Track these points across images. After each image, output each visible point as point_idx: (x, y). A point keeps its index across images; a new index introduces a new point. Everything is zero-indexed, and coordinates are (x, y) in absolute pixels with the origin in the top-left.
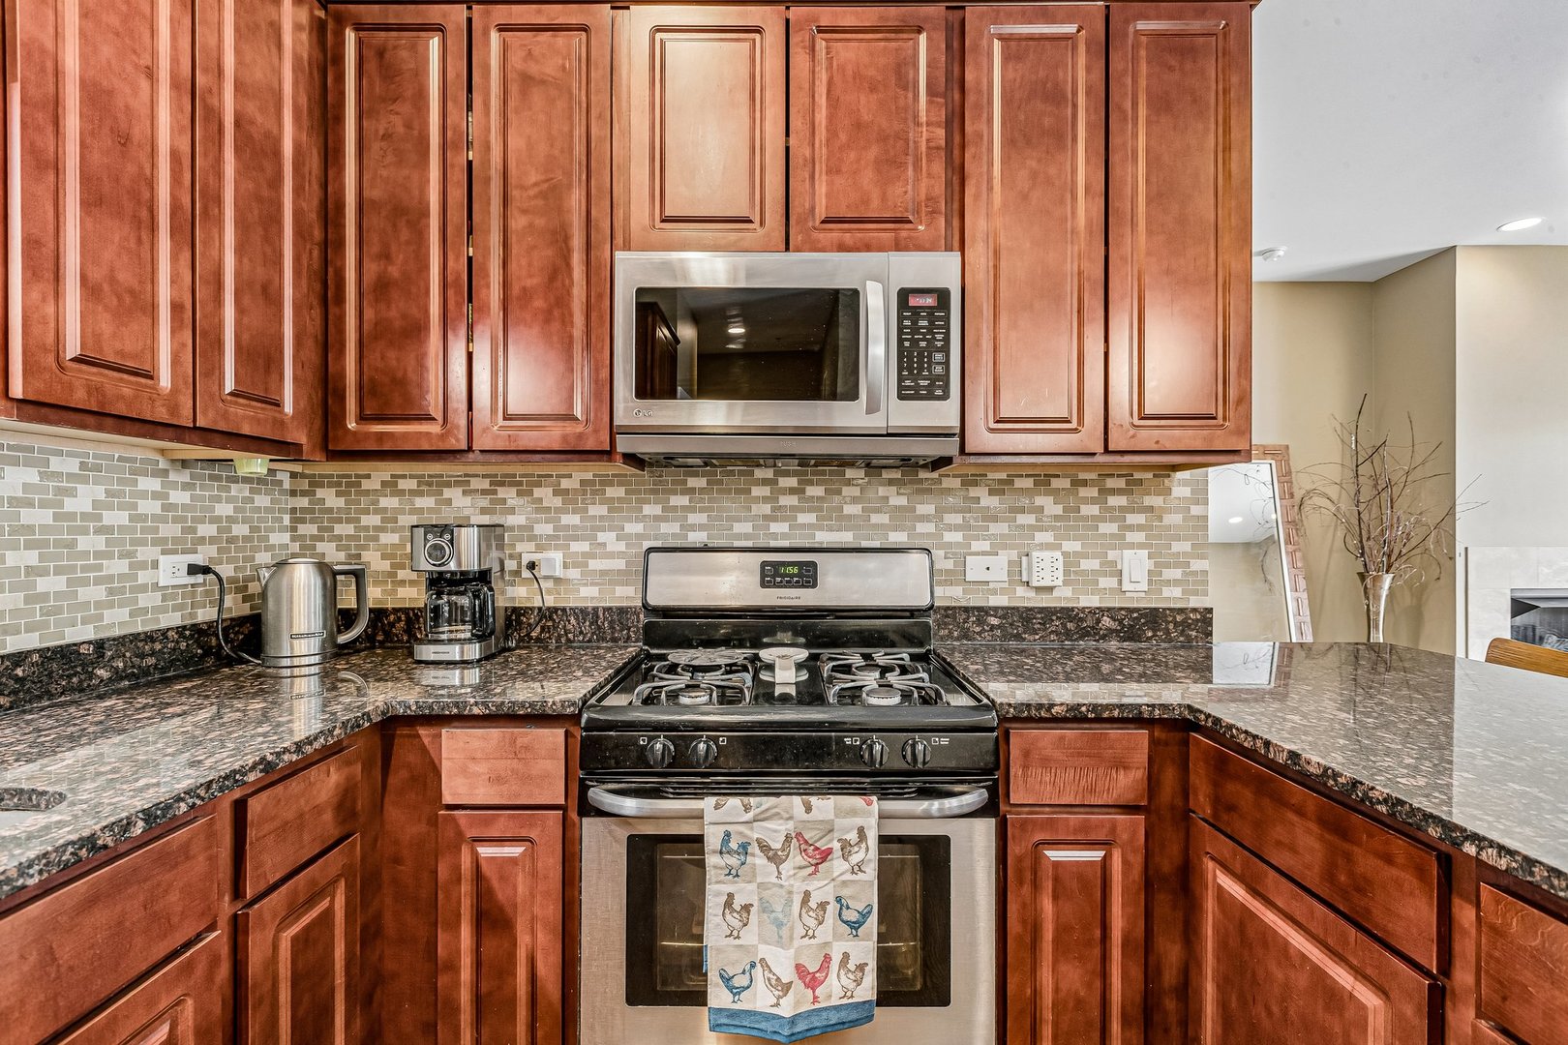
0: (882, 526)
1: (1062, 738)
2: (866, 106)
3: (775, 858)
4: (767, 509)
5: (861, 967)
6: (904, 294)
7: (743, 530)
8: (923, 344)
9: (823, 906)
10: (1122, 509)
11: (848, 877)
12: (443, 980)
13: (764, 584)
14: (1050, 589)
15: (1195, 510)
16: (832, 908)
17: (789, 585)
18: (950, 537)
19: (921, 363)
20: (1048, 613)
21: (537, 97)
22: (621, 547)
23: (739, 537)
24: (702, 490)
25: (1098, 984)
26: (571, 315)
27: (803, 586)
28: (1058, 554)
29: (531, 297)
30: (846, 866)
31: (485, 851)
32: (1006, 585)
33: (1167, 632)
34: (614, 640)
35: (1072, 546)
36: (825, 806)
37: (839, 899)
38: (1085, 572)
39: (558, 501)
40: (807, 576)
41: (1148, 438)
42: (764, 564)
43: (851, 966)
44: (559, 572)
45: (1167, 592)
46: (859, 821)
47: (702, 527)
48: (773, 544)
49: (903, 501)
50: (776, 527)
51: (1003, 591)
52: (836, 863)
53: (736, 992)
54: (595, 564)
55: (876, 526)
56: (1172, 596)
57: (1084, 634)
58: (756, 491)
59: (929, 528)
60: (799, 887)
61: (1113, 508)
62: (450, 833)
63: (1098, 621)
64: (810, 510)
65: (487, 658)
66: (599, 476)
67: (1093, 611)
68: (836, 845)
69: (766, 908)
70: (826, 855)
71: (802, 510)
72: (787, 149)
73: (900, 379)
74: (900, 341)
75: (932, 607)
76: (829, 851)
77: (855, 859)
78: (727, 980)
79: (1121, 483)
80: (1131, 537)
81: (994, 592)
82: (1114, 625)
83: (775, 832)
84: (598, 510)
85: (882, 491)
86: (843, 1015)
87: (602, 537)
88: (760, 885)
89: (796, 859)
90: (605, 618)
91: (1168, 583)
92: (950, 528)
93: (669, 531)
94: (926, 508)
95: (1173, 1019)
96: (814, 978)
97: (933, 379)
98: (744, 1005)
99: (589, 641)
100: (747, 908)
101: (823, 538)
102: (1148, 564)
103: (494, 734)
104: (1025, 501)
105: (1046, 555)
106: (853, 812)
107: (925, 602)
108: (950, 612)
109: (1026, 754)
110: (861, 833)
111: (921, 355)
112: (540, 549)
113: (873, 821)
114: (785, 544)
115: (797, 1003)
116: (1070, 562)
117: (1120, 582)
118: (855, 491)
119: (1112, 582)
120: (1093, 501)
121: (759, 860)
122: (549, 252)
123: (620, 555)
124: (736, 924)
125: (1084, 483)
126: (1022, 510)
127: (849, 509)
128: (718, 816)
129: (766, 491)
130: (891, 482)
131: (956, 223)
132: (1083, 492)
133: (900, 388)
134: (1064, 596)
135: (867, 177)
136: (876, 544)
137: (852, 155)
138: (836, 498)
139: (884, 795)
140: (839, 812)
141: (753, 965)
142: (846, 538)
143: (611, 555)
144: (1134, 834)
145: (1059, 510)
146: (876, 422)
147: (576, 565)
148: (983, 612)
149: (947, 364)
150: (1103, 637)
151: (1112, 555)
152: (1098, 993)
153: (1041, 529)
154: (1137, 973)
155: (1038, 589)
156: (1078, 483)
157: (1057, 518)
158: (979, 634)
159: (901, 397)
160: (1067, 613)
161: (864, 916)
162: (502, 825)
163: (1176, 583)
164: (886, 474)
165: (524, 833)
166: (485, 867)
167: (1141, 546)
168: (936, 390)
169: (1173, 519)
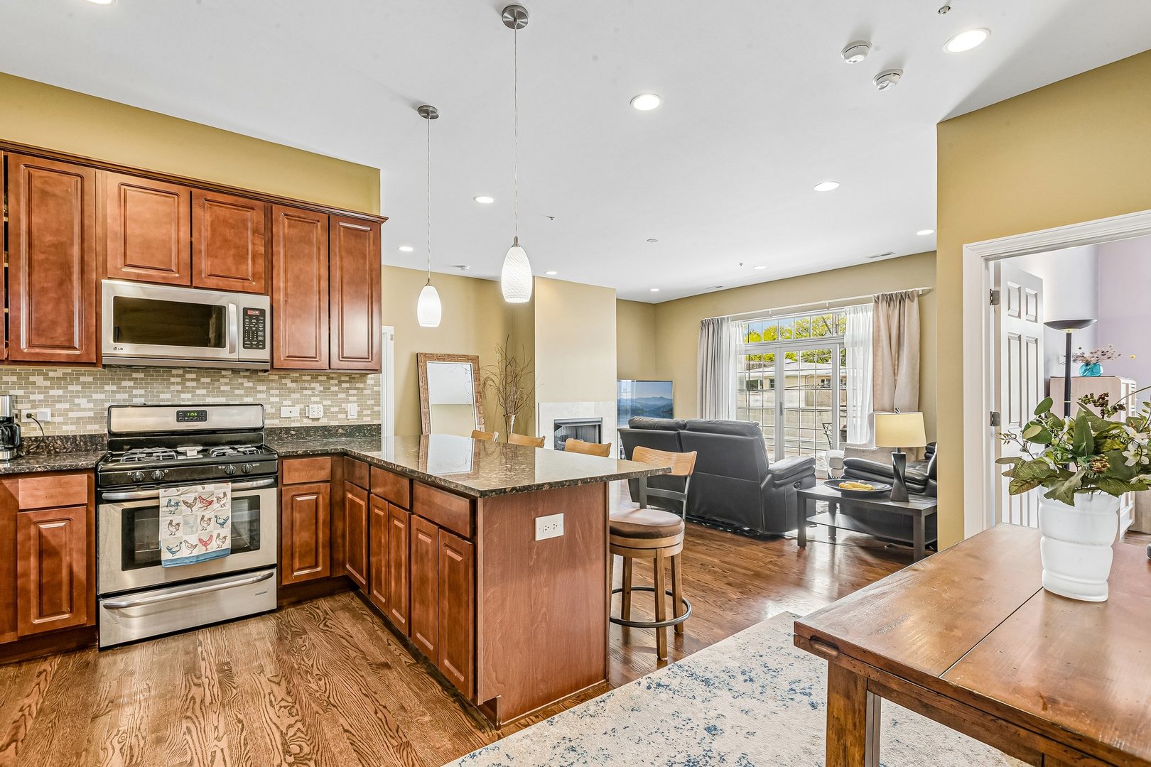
0: (241, 395)
1: (301, 462)
2: (229, 233)
3: (190, 506)
4: (179, 388)
5: (225, 538)
6: (245, 310)
7: (166, 397)
8: (254, 329)
9: (210, 519)
10: (347, 388)
11: (220, 508)
12: (20, 582)
13: (178, 421)
14: (318, 419)
15: (375, 389)
16: (214, 520)
17: (192, 420)
18: (273, 399)
19: (253, 335)
20: (316, 429)
21: (51, 202)
22: (91, 405)
23: (163, 400)
24: (141, 379)
25: (314, 536)
26: (72, 302)
27: (200, 421)
28: (320, 406)
29: (47, 292)
30: (219, 505)
31: (43, 526)
32: (299, 418)
33: (365, 434)
34: (88, 451)
35: (325, 402)
36: (210, 487)
37: (216, 517)
38: (333, 413)
39: (48, 383)
40: (202, 416)
41: (345, 365)
42: (178, 412)
43: (221, 537)
44: (49, 419)
45: (365, 419)
46: (224, 490)
47: (141, 396)
48: (182, 403)
49: (251, 384)
50: (183, 396)
51: (298, 421)
52: (215, 505)
53: (174, 553)
54: (71, 414)
55: (237, 395)
56: (367, 420)
57: (331, 436)
58: (173, 380)
59: (263, 396)
60: (200, 514)
61: (344, 388)
62: (24, 520)
63: (337, 431)
64: (204, 388)
65: (12, 459)
66: (75, 371)
67: (335, 427)
68: (215, 499)
69: (186, 523)
70: (211, 503)
71: (199, 388)
72: (191, 242)
73: (244, 341)
74: (244, 327)
75: (263, 427)
76: (212, 501)
77: (222, 503)
78: (170, 550)
79: (347, 378)
80: (351, 399)
81: (294, 421)
82: (344, 432)
83: (190, 497)
84: (74, 388)
85: (240, 380)
86: (218, 554)
87: (77, 401)
88: (183, 516)
89: (199, 505)
90: (81, 440)
91: (365, 415)
92: (273, 396)
93: (122, 397)
94: (262, 388)
95: (341, 545)
96: (206, 543)
97: (259, 342)
98: (178, 556)
99: (70, 452)
100: (178, 524)
101: (209, 400)
102: (358, 409)
103: (49, 479)
104: (307, 385)
105: (316, 406)
106: (222, 488)
107: (260, 425)
108: (272, 431)
109: (289, 468)
110: (225, 494)
111: (253, 333)
112: (33, 407)
113: (230, 490)
114: (190, 403)
115: (200, 551)
116: (326, 409)
117: (347, 416)
118: (227, 380)
119: (344, 416)
120: (336, 385)
121: (183, 507)
122: (59, 272)
123: (90, 409)
124: (174, 530)
125: (332, 378)
126: (306, 389)
127: (223, 388)
128: (166, 494)
129: (179, 380)
130: (244, 377)
131: (270, 282)
132: (332, 382)
133: (244, 344)
134: (324, 422)
135: (230, 261)
136: (238, 403)
137: (223, 252)
138: (217, 383)
139: (233, 482)
140: (215, 488)
141: (181, 543)
142: (222, 400)
143: (84, 410)
144: (326, 488)
145: (322, 388)
146: (234, 356)
147: (59, 415)
148: (288, 430)
149: (264, 336)
150: (339, 437)
151: (343, 406)
152: (314, 540)
153: (314, 396)
154: (328, 532)
155: (313, 419)
156: (329, 378)
157: (321, 392)
158: (286, 438)
159: (244, 347)
160: (325, 428)
161: (226, 520)
162: (53, 514)
163: (368, 415)
164: (242, 373)
165: (66, 516)
166: (44, 533)
167: (355, 402)
168: (260, 345)
169: (367, 392)
